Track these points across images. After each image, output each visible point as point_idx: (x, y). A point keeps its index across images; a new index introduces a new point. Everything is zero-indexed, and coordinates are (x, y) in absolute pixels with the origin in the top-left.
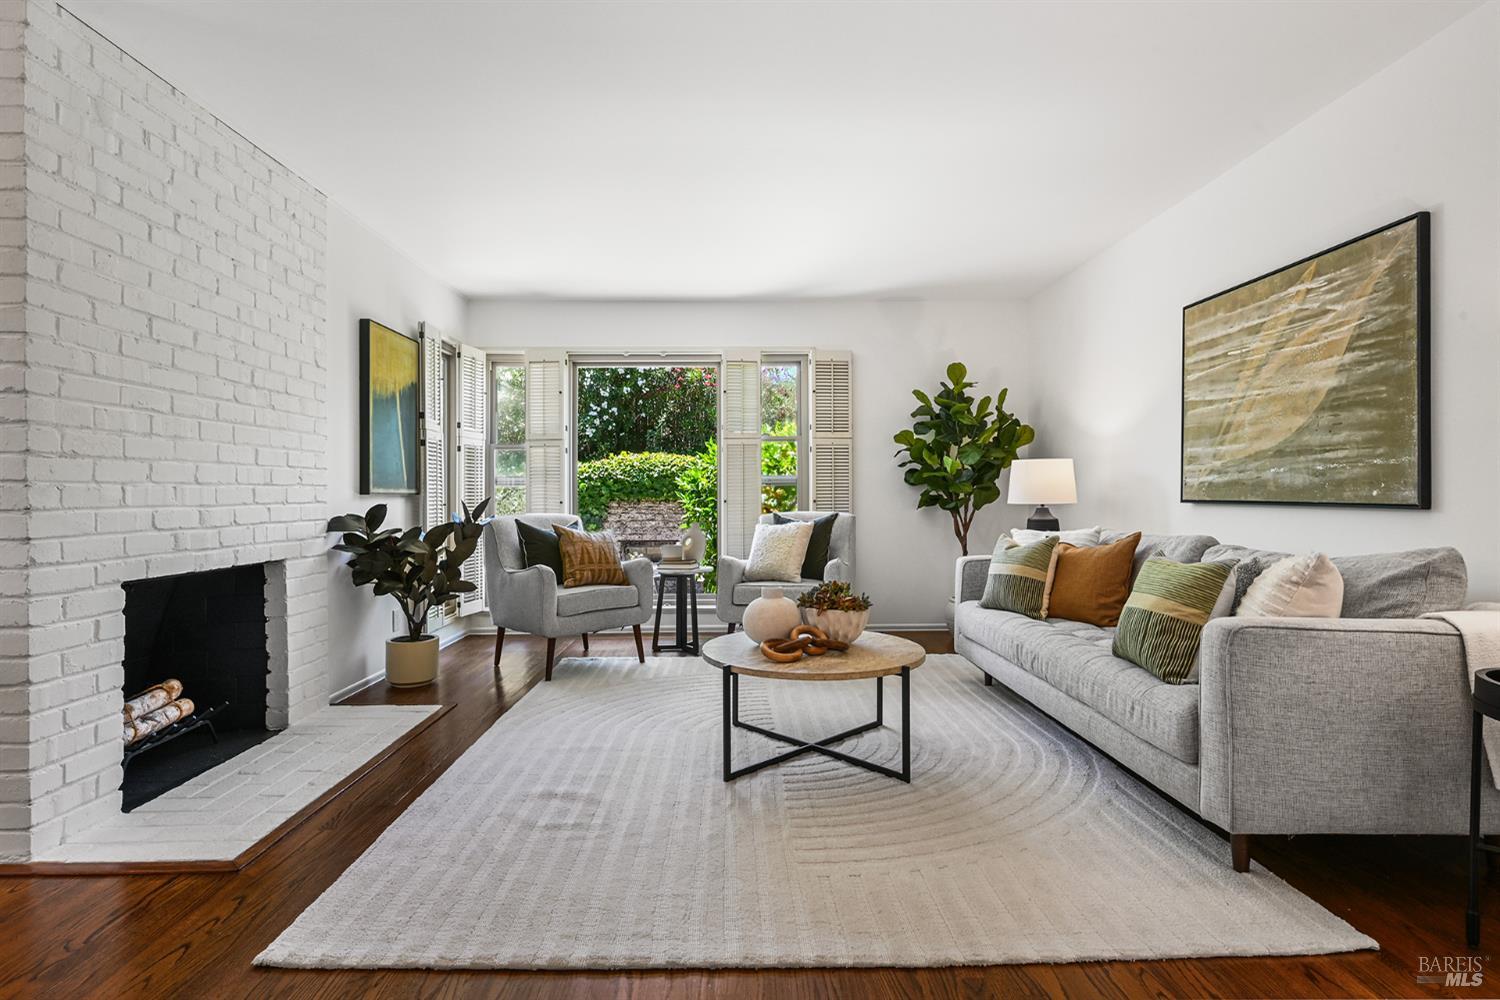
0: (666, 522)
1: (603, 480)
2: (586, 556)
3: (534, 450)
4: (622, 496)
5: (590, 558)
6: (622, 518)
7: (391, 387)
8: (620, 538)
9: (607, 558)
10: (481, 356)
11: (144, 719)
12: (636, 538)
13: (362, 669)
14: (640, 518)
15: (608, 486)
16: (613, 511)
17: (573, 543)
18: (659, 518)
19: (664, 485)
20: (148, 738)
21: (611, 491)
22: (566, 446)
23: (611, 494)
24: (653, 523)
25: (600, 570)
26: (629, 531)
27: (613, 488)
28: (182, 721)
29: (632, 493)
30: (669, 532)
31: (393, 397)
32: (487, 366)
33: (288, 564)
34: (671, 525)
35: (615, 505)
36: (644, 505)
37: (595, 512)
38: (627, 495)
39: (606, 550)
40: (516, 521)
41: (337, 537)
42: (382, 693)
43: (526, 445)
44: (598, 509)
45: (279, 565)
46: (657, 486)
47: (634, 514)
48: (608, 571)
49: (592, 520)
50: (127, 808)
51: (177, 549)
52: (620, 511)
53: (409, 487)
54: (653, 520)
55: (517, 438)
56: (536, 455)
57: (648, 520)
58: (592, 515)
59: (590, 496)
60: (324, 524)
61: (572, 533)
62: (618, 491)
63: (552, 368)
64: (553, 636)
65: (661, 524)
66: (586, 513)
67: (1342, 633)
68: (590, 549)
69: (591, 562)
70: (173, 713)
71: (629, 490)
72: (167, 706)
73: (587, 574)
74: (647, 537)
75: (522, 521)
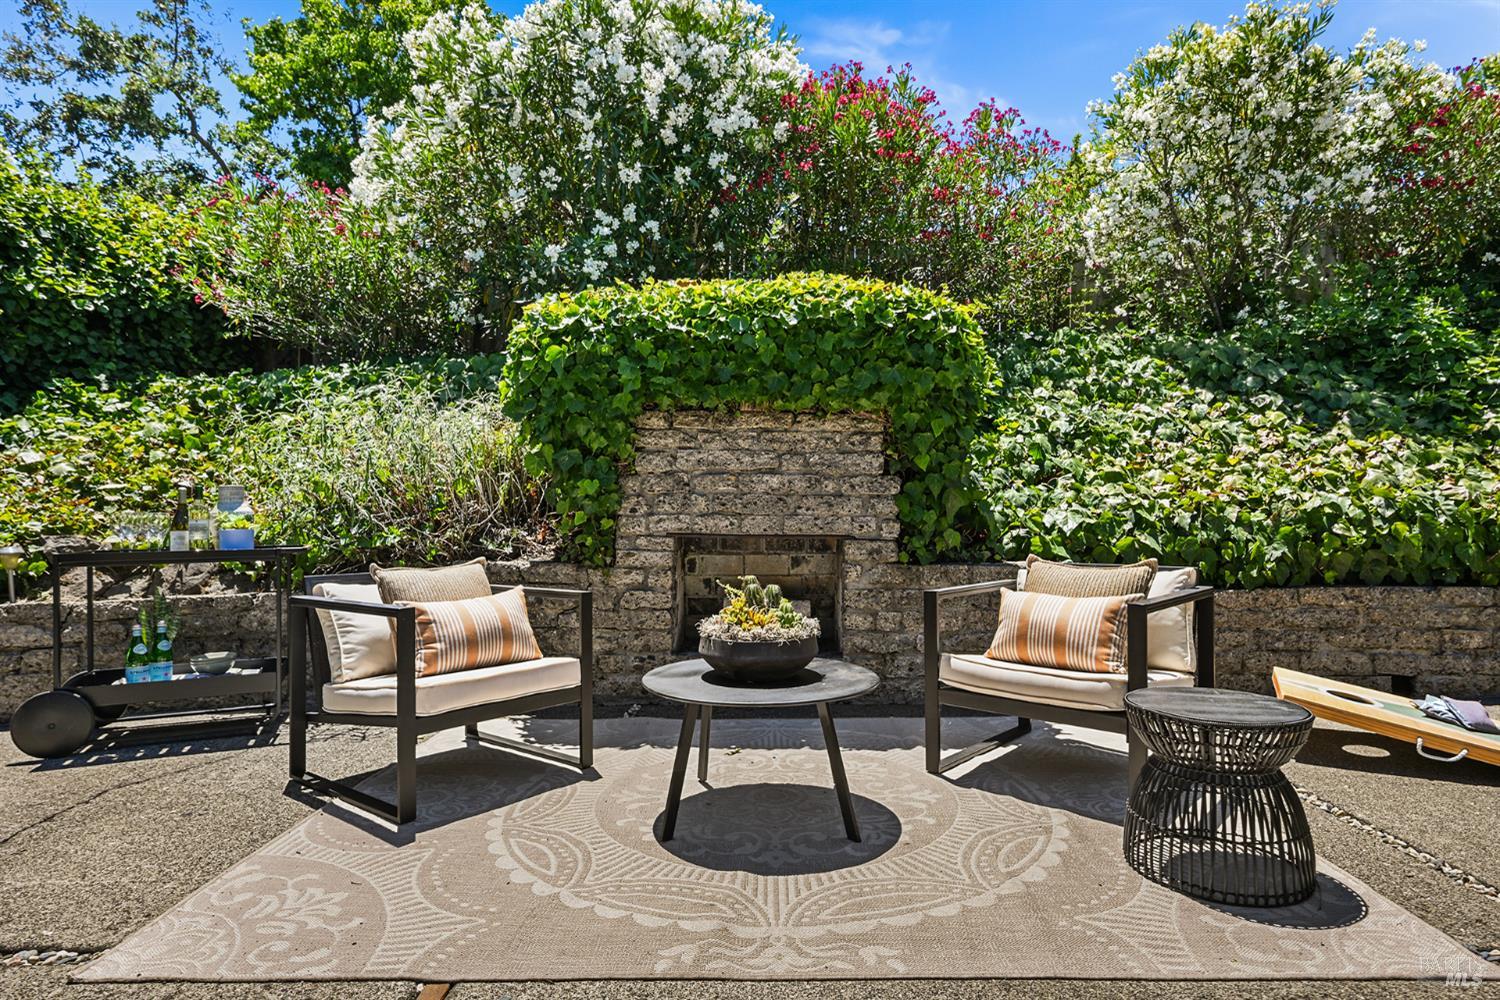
0: (814, 477)
1: (622, 338)
4: (681, 393)
6: (681, 464)
8: (671, 525)
12: (722, 525)
14: (734, 467)
15: (639, 358)
16: (650, 442)
18: (793, 465)
19: (815, 356)
21: (646, 373)
23: (645, 382)
24: (775, 481)
26: (701, 504)
27: (651, 364)
29: (713, 380)
30: (822, 511)
34: (830, 487)
35: (657, 422)
36: (746, 424)
37: (597, 443)
38: (698, 387)
44: (603, 432)
46: (793, 357)
47: (716, 451)
49: (587, 468)
52: (671, 442)
54: (772, 472)
57: (760, 472)
58: (586, 452)
59: (580, 389)
62: (667, 373)
65: (800, 485)
66: (569, 444)
71: (704, 372)
74: (756, 524)
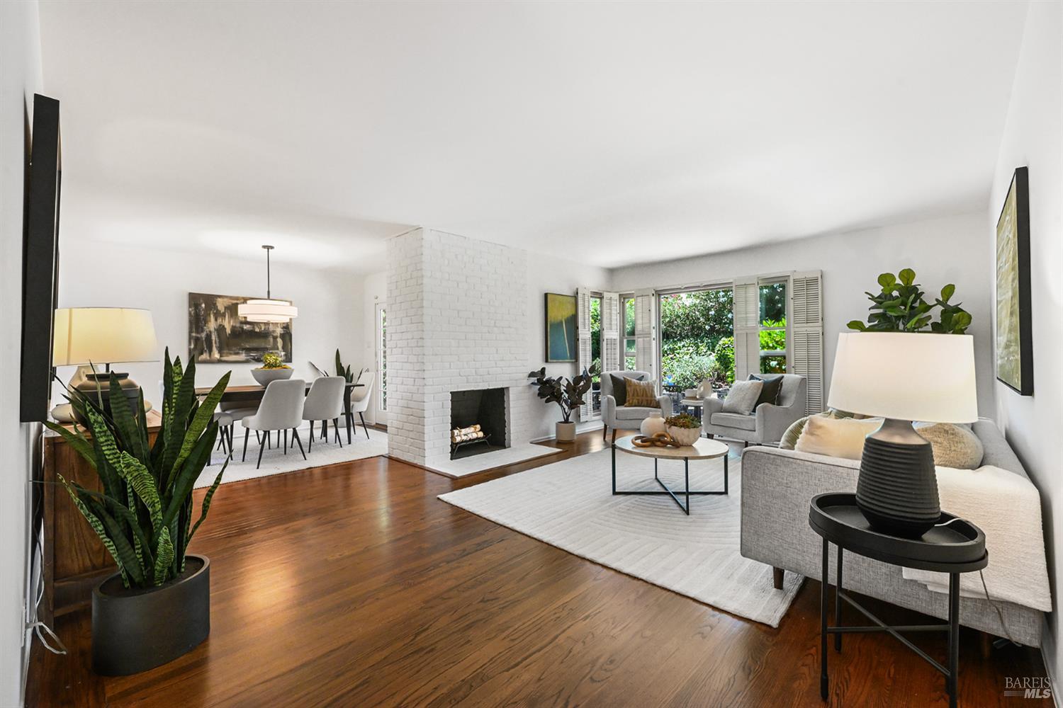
2: (636, 393)
3: (639, 339)
5: (638, 394)
7: (560, 318)
9: (646, 394)
10: (616, 296)
11: (465, 435)
13: (547, 433)
17: (630, 386)
20: (466, 441)
22: (654, 336)
25: (642, 400)
28: (477, 438)
31: (562, 322)
32: (620, 300)
33: (510, 389)
39: (647, 390)
40: (611, 375)
41: (534, 379)
42: (555, 443)
43: (636, 336)
45: (508, 388)
48: (647, 400)
50: (451, 459)
51: (467, 382)
53: (571, 359)
55: (632, 333)
56: (639, 341)
60: (527, 374)
61: (631, 381)
63: (645, 299)
64: (615, 428)
67: (810, 463)
68: (638, 390)
69: (638, 396)
70: (475, 436)
72: (472, 433)
73: (635, 401)
75: (615, 375)
